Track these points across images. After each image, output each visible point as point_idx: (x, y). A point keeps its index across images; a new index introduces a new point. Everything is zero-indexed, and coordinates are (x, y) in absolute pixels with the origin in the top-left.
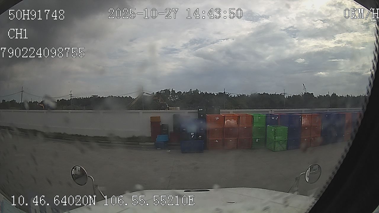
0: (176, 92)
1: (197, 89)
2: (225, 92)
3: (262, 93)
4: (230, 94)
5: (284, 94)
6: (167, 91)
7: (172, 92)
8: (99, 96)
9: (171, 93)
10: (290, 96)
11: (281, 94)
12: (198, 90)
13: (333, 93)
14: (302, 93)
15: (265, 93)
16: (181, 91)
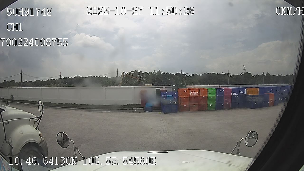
0: (143, 72)
2: (182, 72)
3: (211, 73)
4: (186, 74)
5: (228, 74)
6: (136, 72)
7: (140, 72)
8: (82, 76)
10: (233, 76)
11: (225, 74)
13: (267, 73)
14: (243, 73)
15: (214, 73)
16: (147, 72)
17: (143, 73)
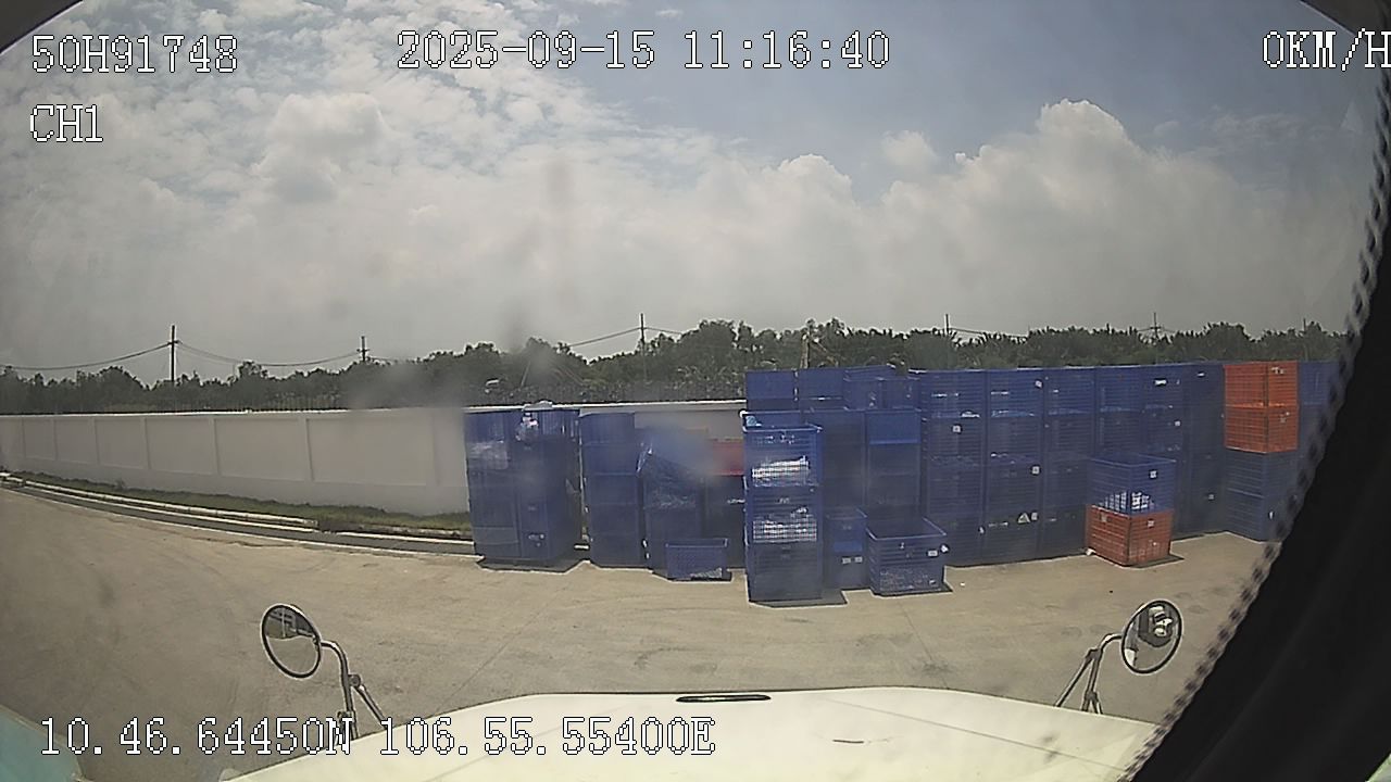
0: (756, 331)
1: (834, 320)
3: (1066, 329)
5: (1153, 330)
6: (723, 329)
7: (740, 330)
9: (736, 339)
12: (840, 321)
14: (1203, 326)
15: (1076, 327)
16: (773, 329)
17: (756, 335)
